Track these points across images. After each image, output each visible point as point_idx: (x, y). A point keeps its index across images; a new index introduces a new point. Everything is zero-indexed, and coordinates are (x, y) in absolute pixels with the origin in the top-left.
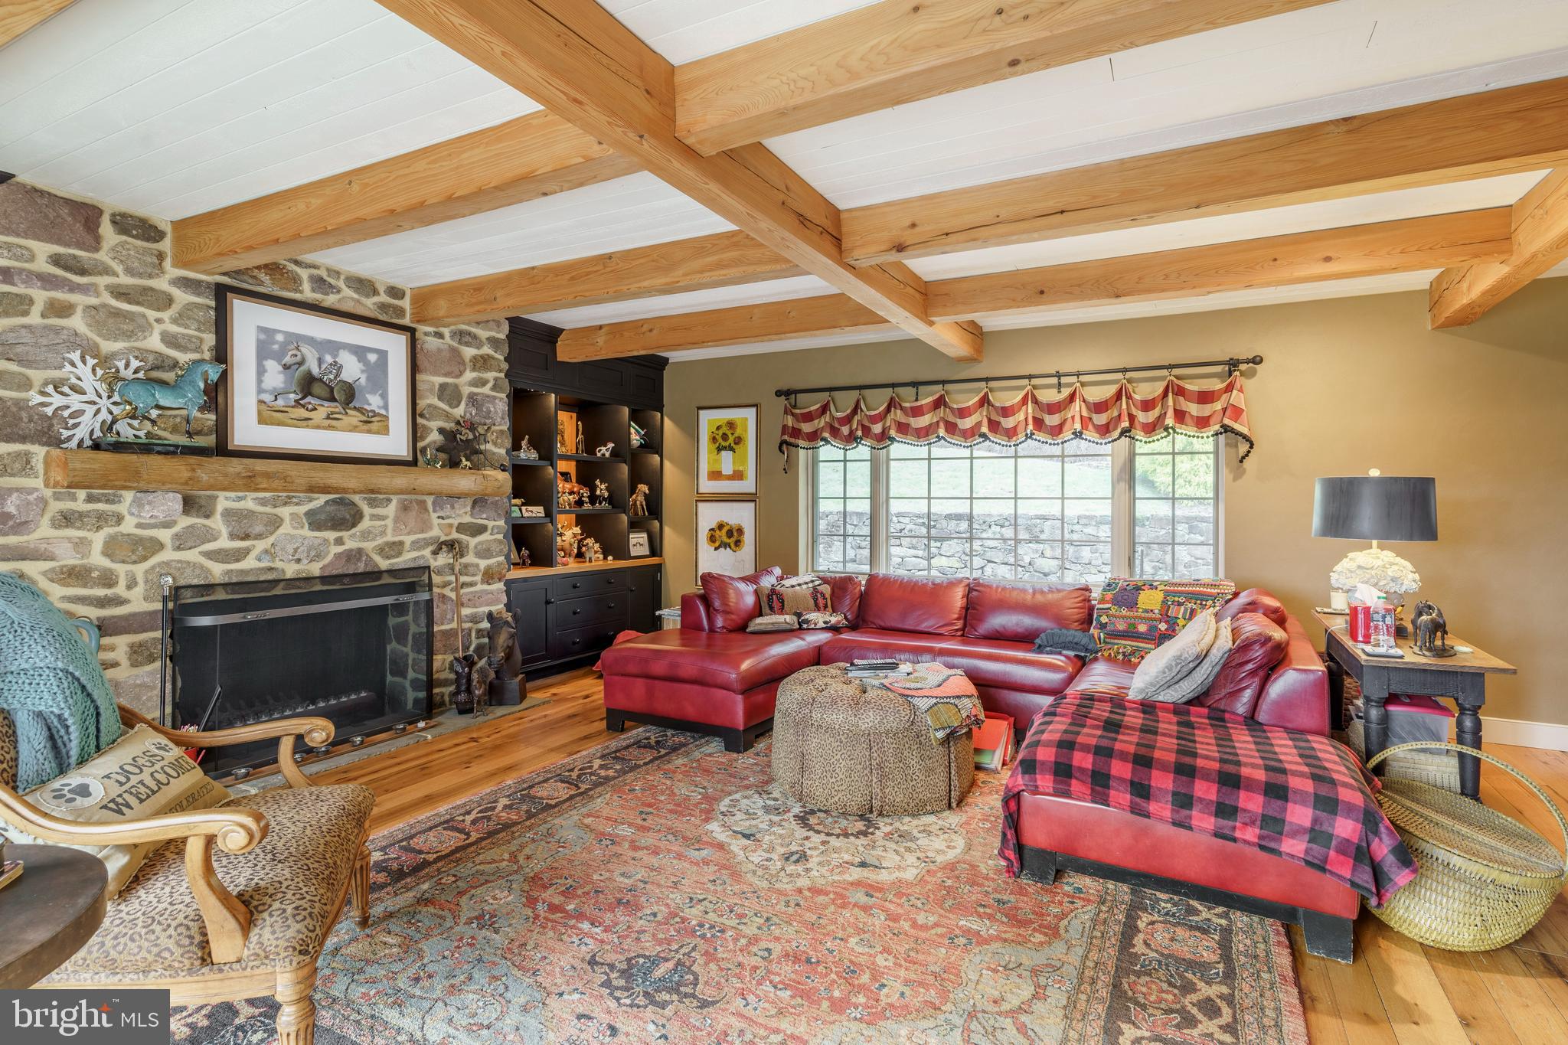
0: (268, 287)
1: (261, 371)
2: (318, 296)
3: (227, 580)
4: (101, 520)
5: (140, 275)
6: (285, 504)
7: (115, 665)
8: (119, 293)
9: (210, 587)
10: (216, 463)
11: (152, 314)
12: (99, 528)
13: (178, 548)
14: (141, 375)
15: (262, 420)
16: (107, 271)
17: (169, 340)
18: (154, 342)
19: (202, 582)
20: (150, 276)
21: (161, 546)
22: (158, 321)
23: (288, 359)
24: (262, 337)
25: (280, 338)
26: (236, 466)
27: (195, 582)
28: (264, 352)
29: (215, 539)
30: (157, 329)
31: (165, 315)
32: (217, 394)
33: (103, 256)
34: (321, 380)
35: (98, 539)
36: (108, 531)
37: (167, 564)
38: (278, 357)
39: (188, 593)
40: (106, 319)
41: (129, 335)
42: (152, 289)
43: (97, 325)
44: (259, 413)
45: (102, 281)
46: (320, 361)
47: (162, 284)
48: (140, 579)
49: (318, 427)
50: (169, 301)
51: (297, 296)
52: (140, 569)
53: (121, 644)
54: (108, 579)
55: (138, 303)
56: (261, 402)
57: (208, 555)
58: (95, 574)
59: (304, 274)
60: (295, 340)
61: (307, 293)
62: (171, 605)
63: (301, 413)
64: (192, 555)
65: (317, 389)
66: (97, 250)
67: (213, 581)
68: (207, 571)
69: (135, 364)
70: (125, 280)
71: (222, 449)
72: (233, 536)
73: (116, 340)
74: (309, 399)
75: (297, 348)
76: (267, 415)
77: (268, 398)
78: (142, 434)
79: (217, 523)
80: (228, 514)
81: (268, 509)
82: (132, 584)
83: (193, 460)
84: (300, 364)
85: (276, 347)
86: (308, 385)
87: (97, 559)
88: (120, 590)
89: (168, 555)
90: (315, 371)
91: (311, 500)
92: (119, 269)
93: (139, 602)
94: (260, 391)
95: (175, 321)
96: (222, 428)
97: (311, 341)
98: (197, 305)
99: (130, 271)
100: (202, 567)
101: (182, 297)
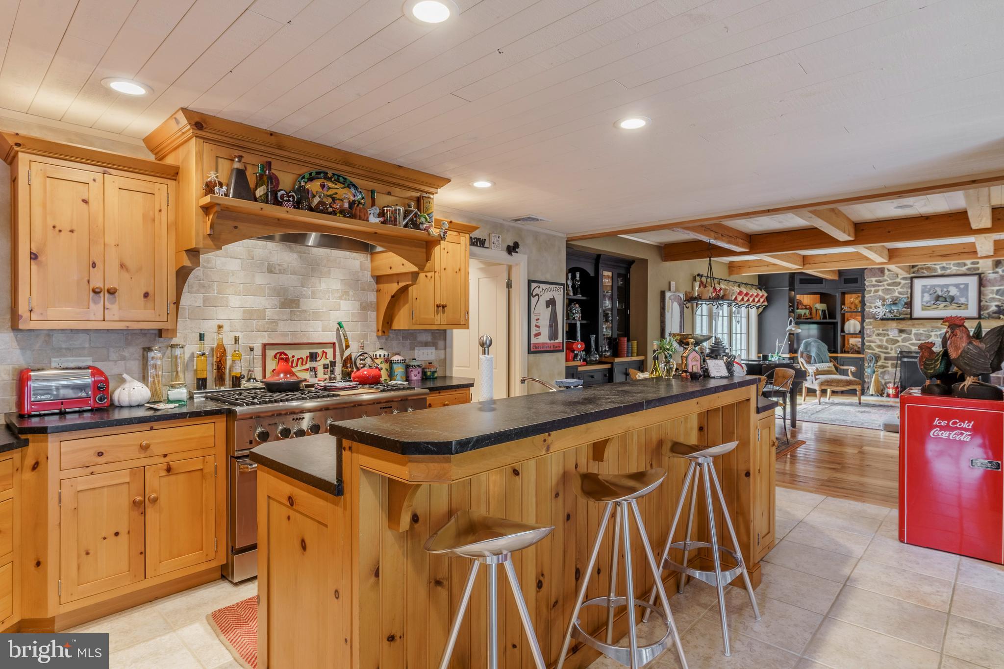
0: (926, 273)
1: (923, 297)
2: (943, 272)
3: (915, 351)
4: (884, 335)
5: (893, 280)
6: (932, 332)
7: (888, 367)
8: (889, 285)
9: (911, 352)
10: (910, 322)
11: (895, 288)
12: (884, 337)
13: (902, 342)
14: (892, 303)
15: (923, 309)
16: (886, 280)
17: (900, 293)
18: (896, 294)
19: (908, 351)
20: (895, 279)
21: (898, 341)
22: (897, 289)
23: (931, 292)
24: (923, 288)
25: (929, 287)
26: (916, 322)
27: (906, 350)
28: (923, 292)
29: (912, 340)
30: (897, 291)
31: (899, 287)
32: (909, 304)
33: (885, 277)
34: (942, 296)
35: (885, 339)
36: (887, 337)
37: (900, 346)
38: (928, 292)
39: (904, 353)
40: (887, 291)
41: (890, 294)
42: (896, 282)
43: (884, 293)
44: (922, 308)
45: (885, 283)
46: (942, 291)
47: (898, 280)
48: (894, 349)
49: (941, 310)
50: (900, 283)
51: (936, 274)
52: (893, 346)
53: (890, 362)
54: (886, 348)
55: (892, 286)
56: (922, 305)
57: (910, 344)
58: (884, 347)
59: (938, 267)
60: (933, 286)
61: (940, 272)
62: (899, 355)
63: (936, 306)
64: (907, 344)
65: (941, 299)
66: (883, 277)
67: (910, 350)
68: (910, 348)
69: (890, 300)
70: (890, 281)
71: (911, 318)
72: (916, 340)
73: (888, 295)
74: (938, 302)
75: (934, 289)
76: (924, 308)
77: (924, 304)
78: (893, 316)
79: (912, 336)
80: (915, 334)
81: (927, 333)
82: (892, 350)
83: (898, 321)
84: (935, 293)
85: (927, 290)
86: (938, 298)
87: (885, 343)
88: (889, 350)
89: (900, 344)
90: (940, 294)
91: (940, 330)
92: (888, 279)
93: (893, 354)
94: (922, 302)
95: (901, 288)
96: (911, 314)
97: (939, 286)
98: (906, 283)
99: (891, 279)
100: (909, 347)
101: (903, 282)
